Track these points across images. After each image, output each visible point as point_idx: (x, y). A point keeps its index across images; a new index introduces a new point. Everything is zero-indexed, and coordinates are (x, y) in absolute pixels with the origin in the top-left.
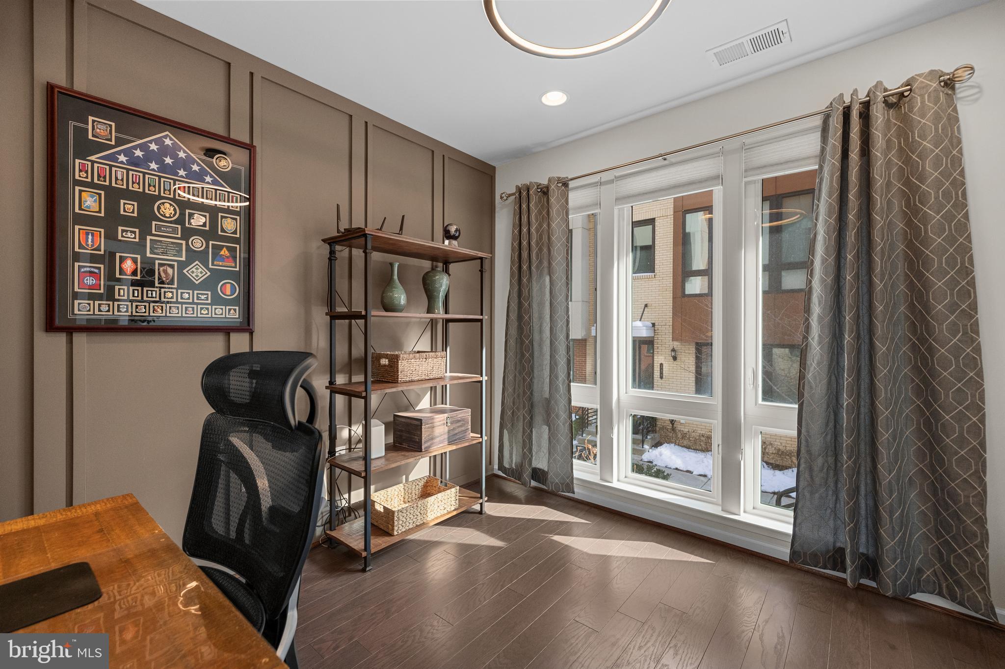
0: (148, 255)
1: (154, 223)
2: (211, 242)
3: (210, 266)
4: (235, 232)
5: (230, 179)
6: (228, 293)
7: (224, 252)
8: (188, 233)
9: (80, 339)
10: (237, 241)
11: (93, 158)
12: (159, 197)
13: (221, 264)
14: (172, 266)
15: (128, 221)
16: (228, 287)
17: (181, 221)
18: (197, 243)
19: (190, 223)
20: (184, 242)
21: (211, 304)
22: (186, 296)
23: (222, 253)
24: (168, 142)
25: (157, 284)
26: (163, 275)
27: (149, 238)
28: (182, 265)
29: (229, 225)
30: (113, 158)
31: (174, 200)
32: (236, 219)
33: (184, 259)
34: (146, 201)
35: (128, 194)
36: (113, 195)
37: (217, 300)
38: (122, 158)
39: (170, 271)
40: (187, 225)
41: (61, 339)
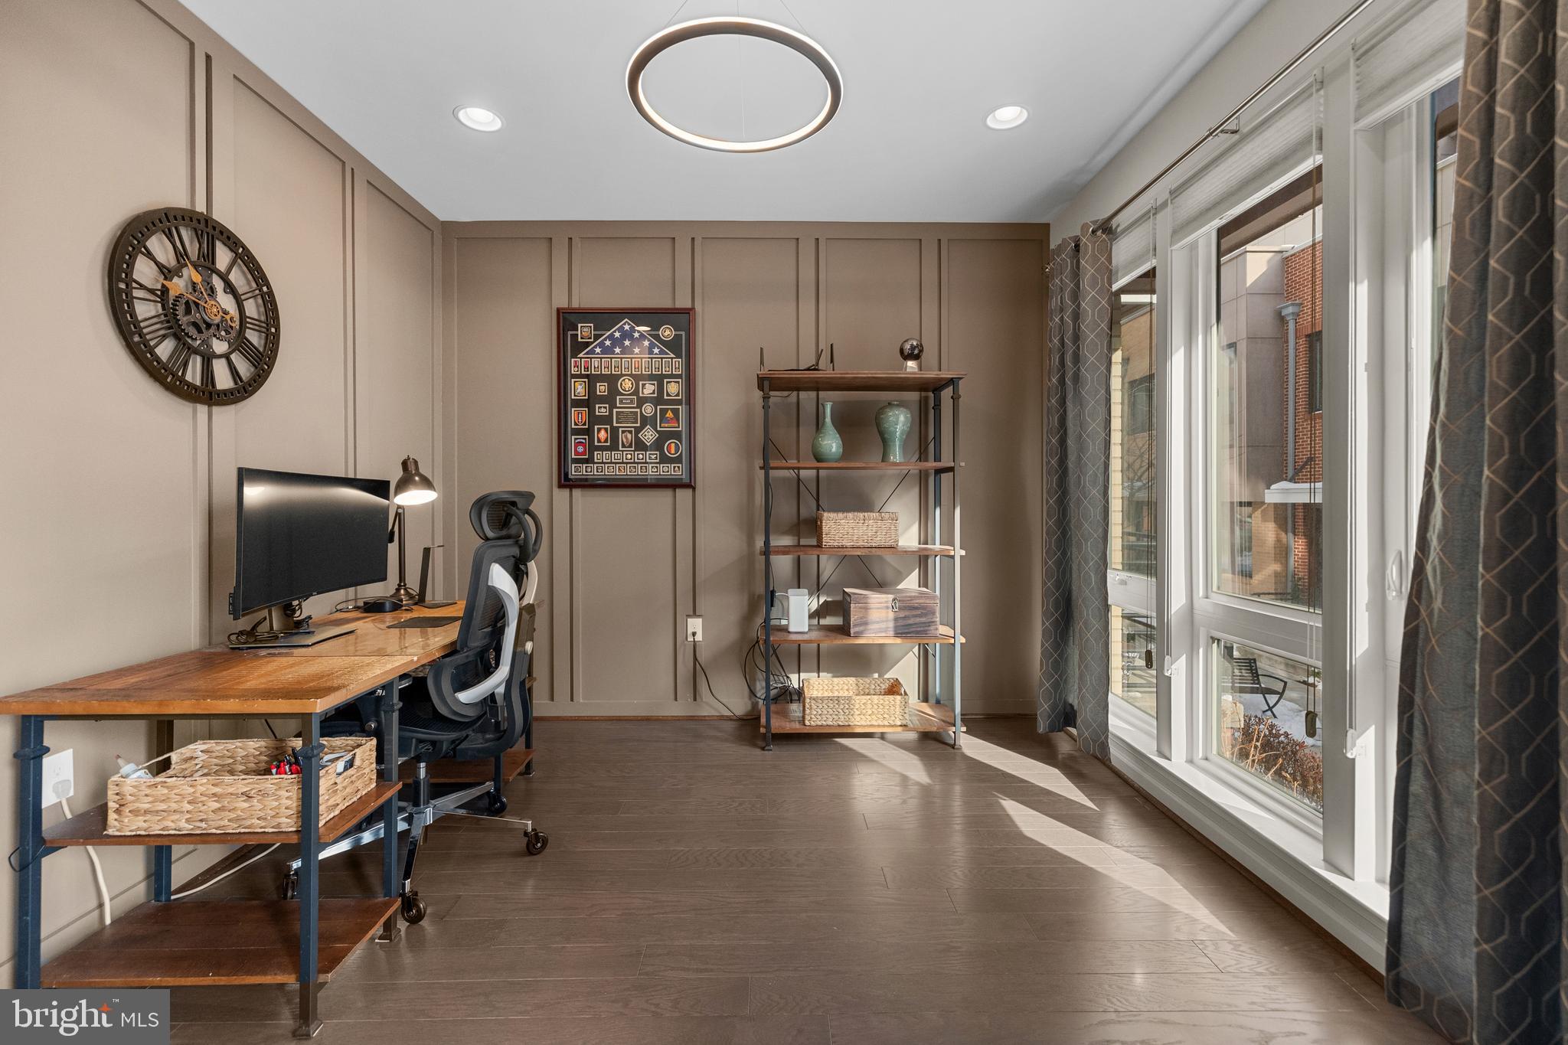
0: (615, 425)
1: (618, 397)
2: (658, 407)
3: (659, 429)
4: (678, 395)
5: (673, 346)
6: (673, 452)
7: (669, 414)
8: (642, 401)
9: (577, 493)
10: (679, 402)
11: (581, 355)
12: (622, 375)
13: (666, 425)
14: (630, 432)
15: (602, 400)
16: (673, 445)
17: (636, 392)
18: (648, 409)
19: (643, 393)
20: (638, 410)
21: (659, 463)
22: (641, 456)
23: (667, 415)
24: (627, 327)
25: (621, 449)
26: (625, 440)
27: (615, 410)
28: (638, 430)
29: (673, 388)
30: (592, 352)
31: (631, 375)
32: (678, 382)
33: (639, 425)
34: (612, 380)
35: (602, 378)
36: (592, 380)
37: (664, 459)
38: (598, 350)
39: (629, 436)
40: (641, 395)
41: (566, 492)
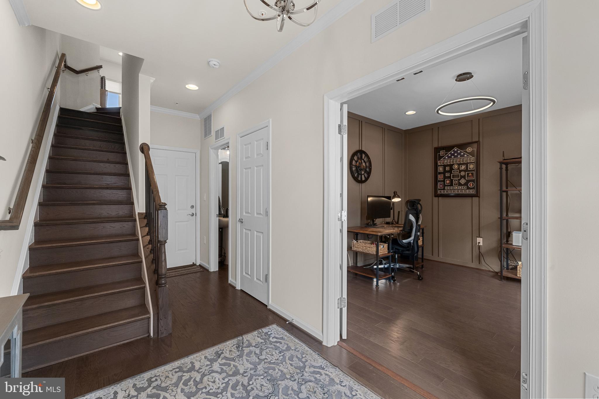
0: (452, 178)
1: (453, 171)
2: (466, 173)
3: (466, 179)
4: (473, 168)
5: (471, 154)
6: (471, 186)
7: (470, 174)
8: (460, 171)
9: (440, 198)
10: (474, 171)
11: (441, 160)
12: (454, 164)
13: (469, 178)
14: (457, 180)
15: (448, 172)
16: (471, 184)
17: (459, 169)
18: (463, 173)
19: (461, 169)
20: (459, 174)
21: (467, 189)
22: (460, 187)
23: (470, 175)
24: (456, 150)
25: (454, 185)
26: (455, 183)
27: (452, 175)
28: (459, 180)
29: (471, 166)
30: (445, 158)
31: (457, 164)
32: (473, 164)
33: (459, 178)
34: (451, 166)
35: (448, 165)
36: (445, 166)
37: (468, 188)
38: (447, 158)
39: (456, 182)
40: (460, 169)
41: (437, 198)
